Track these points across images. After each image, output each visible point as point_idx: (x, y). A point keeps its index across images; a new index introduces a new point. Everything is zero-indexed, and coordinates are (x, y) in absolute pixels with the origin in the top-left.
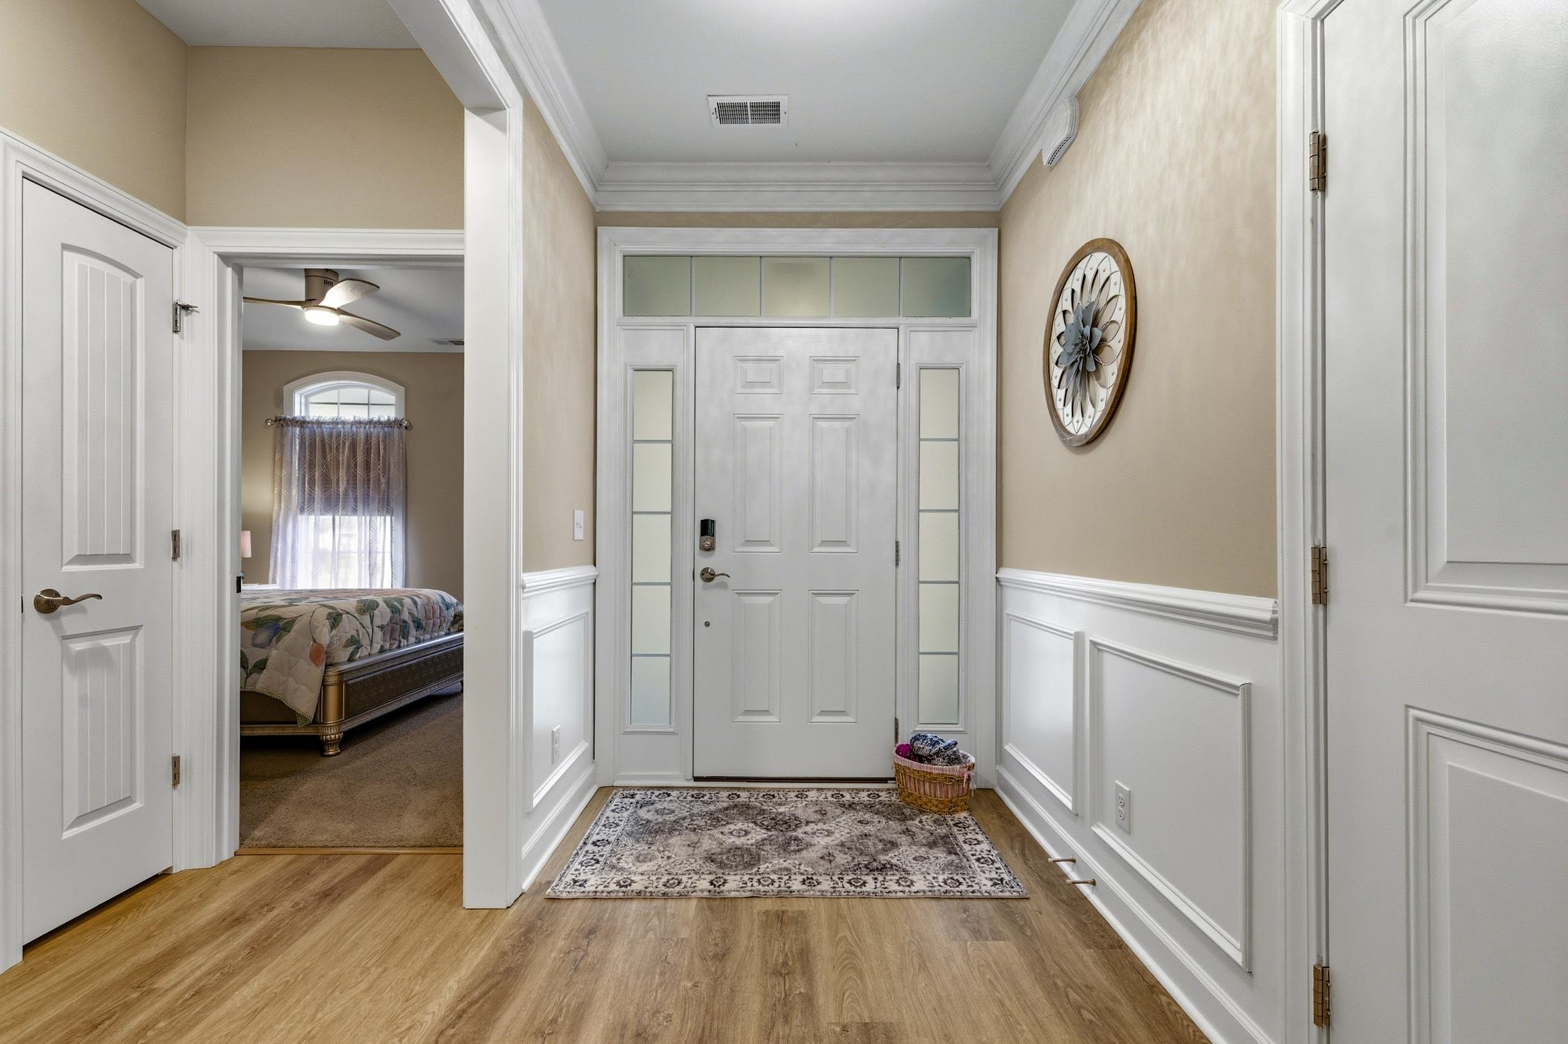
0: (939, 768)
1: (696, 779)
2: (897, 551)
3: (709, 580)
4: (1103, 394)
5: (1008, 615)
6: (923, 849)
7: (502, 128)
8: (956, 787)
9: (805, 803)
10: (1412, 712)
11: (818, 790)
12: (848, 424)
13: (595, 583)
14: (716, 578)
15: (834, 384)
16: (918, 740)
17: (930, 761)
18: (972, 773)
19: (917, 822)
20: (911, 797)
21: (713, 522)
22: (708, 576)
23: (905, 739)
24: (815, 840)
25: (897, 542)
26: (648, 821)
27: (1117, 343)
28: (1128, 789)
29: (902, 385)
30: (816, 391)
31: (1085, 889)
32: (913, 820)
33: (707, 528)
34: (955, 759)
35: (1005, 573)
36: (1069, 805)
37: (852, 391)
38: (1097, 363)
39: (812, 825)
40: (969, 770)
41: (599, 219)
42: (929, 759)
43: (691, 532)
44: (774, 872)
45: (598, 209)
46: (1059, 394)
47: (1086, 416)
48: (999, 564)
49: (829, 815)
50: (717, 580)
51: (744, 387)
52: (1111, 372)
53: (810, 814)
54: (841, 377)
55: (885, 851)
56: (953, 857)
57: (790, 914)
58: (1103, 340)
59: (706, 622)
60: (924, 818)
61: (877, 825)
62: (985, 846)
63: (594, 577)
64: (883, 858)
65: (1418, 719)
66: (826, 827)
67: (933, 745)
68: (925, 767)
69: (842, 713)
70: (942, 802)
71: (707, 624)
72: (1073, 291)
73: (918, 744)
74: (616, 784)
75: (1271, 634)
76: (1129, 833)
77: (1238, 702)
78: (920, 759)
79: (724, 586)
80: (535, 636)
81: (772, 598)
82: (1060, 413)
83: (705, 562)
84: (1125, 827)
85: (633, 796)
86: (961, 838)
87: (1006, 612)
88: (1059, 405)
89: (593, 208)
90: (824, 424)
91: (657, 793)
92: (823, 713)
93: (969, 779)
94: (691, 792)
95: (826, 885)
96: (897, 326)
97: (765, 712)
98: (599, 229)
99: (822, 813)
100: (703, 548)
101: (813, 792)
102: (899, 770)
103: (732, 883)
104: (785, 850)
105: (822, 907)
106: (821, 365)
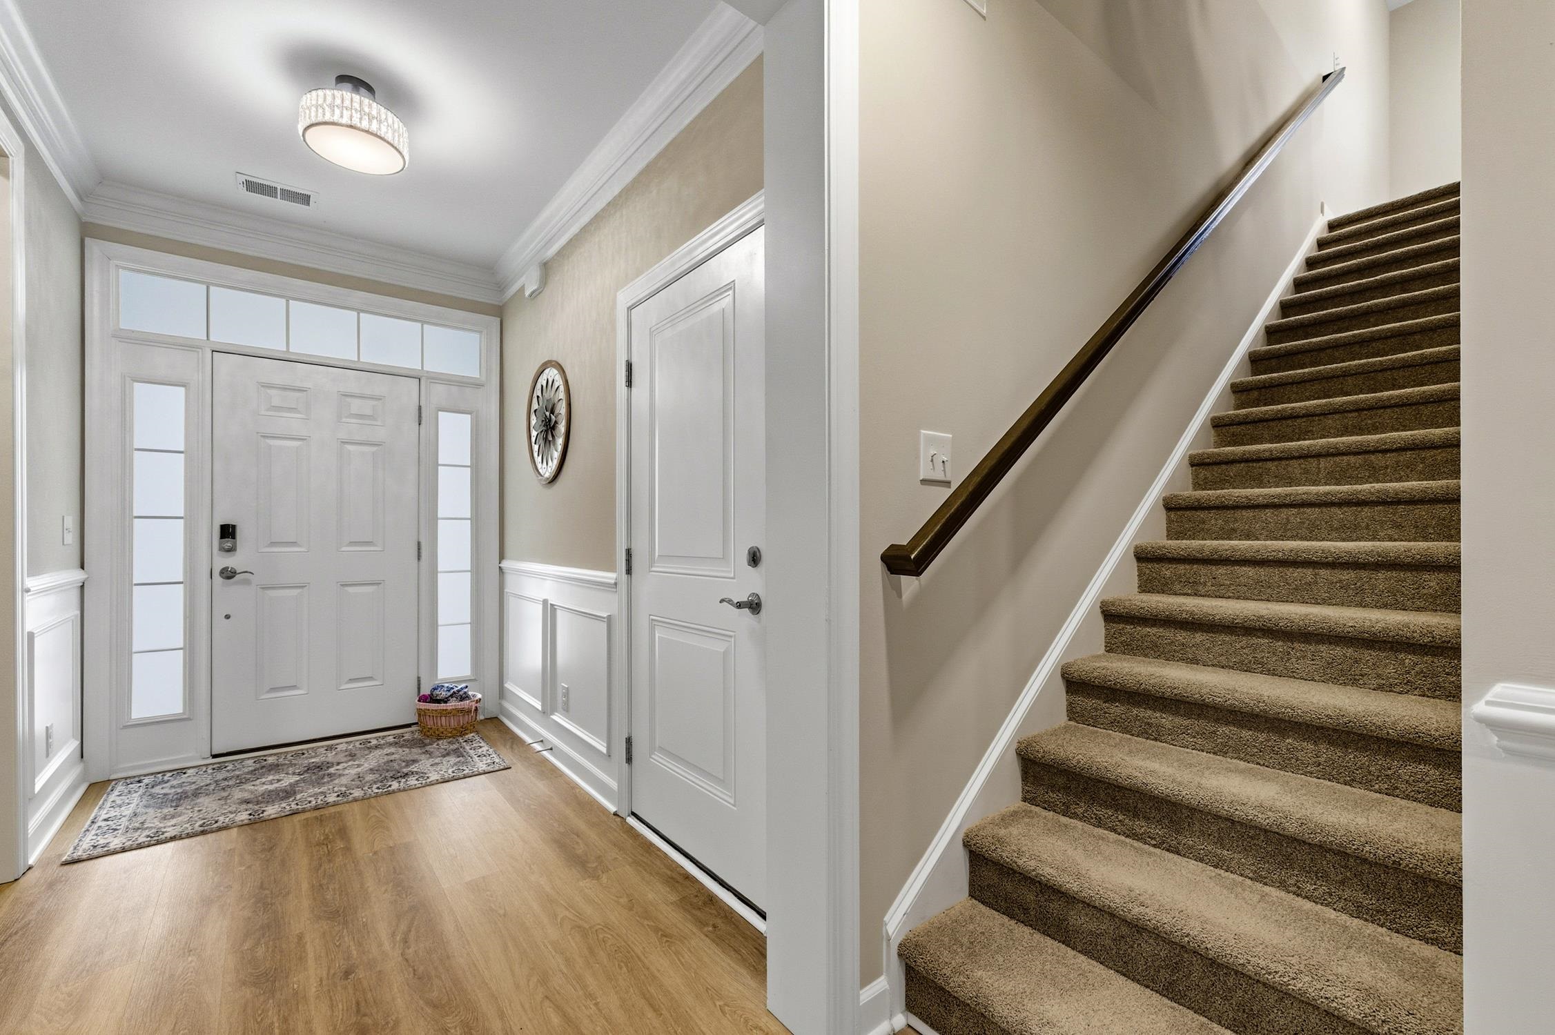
0: (453, 704)
1: (215, 756)
2: (419, 549)
3: (229, 578)
4: (556, 455)
5: (507, 593)
6: (439, 759)
8: (467, 716)
9: (334, 753)
10: (651, 617)
11: (347, 743)
12: (374, 449)
13: (82, 587)
14: (237, 576)
15: (361, 416)
16: (437, 689)
17: (446, 702)
18: (478, 705)
19: (435, 745)
20: (431, 731)
21: (234, 527)
22: (228, 574)
23: (426, 691)
24: (347, 772)
25: (419, 544)
26: (165, 795)
27: (562, 428)
28: (566, 686)
29: (423, 422)
30: (344, 420)
31: (546, 754)
32: (432, 745)
33: (228, 532)
34: (464, 697)
35: (505, 564)
36: (539, 708)
37: (379, 423)
38: (553, 436)
39: (342, 765)
40: (477, 703)
41: (87, 229)
42: (445, 701)
43: (208, 535)
44: (310, 796)
45: (85, 219)
46: (536, 448)
47: (549, 465)
48: (502, 557)
49: (358, 755)
50: (239, 577)
51: (268, 410)
52: (560, 441)
53: (341, 757)
54: (368, 412)
55: (407, 766)
56: (461, 758)
57: (327, 815)
58: (556, 422)
59: (226, 616)
60: (440, 742)
61: (400, 753)
62: (485, 749)
63: (82, 580)
64: (405, 770)
65: (652, 620)
66: (356, 763)
67: (449, 691)
68: (442, 706)
69: (371, 678)
70: (455, 729)
71: (228, 617)
72: (542, 386)
73: (437, 692)
74: (112, 777)
75: (615, 590)
76: (567, 711)
77: (605, 625)
78: (439, 701)
79: (247, 582)
80: (35, 635)
81: (299, 591)
82: (536, 459)
83: (223, 561)
84: (566, 710)
85: (139, 782)
86: (468, 748)
87: (505, 590)
88: (536, 454)
89: (79, 219)
90: (351, 448)
91: (170, 774)
92: (351, 680)
93: (476, 709)
94: (211, 767)
95: (357, 793)
96: (419, 377)
97: (294, 687)
98: (88, 241)
99: (352, 756)
100: (222, 549)
101: (342, 744)
102: (421, 713)
103: (271, 811)
104: (319, 783)
105: (356, 806)
106: (348, 399)
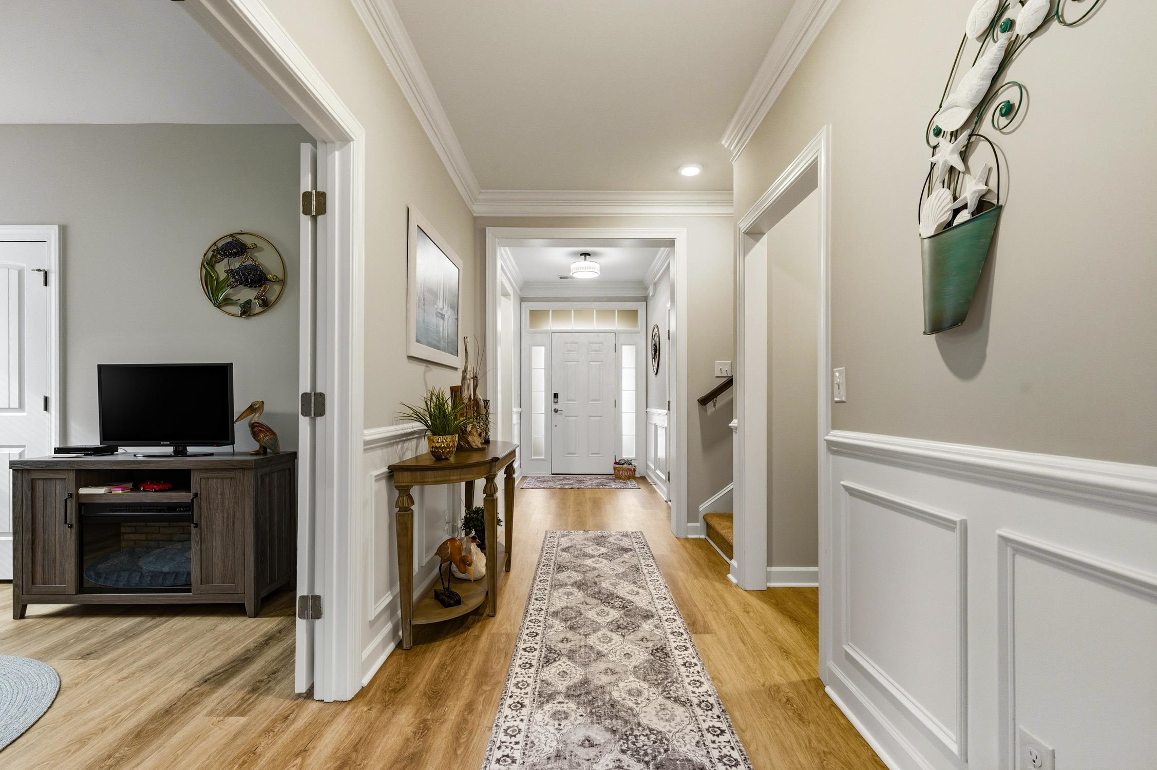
0: (625, 466)
1: (553, 473)
2: (615, 403)
3: (556, 412)
5: (648, 422)
7: (510, 300)
8: (630, 471)
9: (586, 478)
12: (600, 363)
13: (521, 413)
15: (595, 351)
19: (619, 482)
20: (618, 476)
21: (558, 394)
22: (556, 411)
23: (618, 461)
24: (588, 482)
25: (615, 400)
29: (616, 349)
30: (590, 352)
33: (556, 396)
34: (630, 464)
35: (648, 410)
37: (601, 353)
40: (636, 468)
41: (522, 300)
42: (623, 464)
43: (551, 397)
44: (577, 486)
45: (522, 297)
48: (647, 407)
49: (593, 480)
50: (559, 412)
51: (567, 352)
53: (588, 479)
54: (598, 349)
56: (625, 484)
60: (621, 481)
61: (606, 481)
62: (634, 483)
63: (520, 411)
67: (625, 461)
68: (621, 466)
69: (599, 454)
70: (626, 475)
71: (556, 426)
73: (620, 461)
79: (561, 414)
81: (576, 418)
83: (555, 406)
85: (534, 477)
86: (629, 482)
89: (520, 297)
90: (592, 363)
91: (541, 477)
92: (592, 453)
93: (634, 470)
94: (551, 477)
95: (590, 487)
96: (614, 331)
97: (574, 453)
98: (522, 303)
99: (591, 480)
100: (554, 402)
101: (589, 477)
102: (615, 469)
103: (566, 487)
104: (580, 483)
105: (589, 490)
106: (591, 345)
